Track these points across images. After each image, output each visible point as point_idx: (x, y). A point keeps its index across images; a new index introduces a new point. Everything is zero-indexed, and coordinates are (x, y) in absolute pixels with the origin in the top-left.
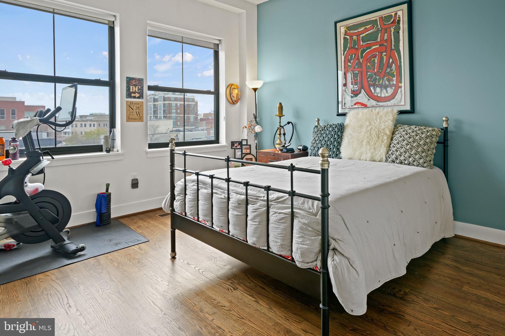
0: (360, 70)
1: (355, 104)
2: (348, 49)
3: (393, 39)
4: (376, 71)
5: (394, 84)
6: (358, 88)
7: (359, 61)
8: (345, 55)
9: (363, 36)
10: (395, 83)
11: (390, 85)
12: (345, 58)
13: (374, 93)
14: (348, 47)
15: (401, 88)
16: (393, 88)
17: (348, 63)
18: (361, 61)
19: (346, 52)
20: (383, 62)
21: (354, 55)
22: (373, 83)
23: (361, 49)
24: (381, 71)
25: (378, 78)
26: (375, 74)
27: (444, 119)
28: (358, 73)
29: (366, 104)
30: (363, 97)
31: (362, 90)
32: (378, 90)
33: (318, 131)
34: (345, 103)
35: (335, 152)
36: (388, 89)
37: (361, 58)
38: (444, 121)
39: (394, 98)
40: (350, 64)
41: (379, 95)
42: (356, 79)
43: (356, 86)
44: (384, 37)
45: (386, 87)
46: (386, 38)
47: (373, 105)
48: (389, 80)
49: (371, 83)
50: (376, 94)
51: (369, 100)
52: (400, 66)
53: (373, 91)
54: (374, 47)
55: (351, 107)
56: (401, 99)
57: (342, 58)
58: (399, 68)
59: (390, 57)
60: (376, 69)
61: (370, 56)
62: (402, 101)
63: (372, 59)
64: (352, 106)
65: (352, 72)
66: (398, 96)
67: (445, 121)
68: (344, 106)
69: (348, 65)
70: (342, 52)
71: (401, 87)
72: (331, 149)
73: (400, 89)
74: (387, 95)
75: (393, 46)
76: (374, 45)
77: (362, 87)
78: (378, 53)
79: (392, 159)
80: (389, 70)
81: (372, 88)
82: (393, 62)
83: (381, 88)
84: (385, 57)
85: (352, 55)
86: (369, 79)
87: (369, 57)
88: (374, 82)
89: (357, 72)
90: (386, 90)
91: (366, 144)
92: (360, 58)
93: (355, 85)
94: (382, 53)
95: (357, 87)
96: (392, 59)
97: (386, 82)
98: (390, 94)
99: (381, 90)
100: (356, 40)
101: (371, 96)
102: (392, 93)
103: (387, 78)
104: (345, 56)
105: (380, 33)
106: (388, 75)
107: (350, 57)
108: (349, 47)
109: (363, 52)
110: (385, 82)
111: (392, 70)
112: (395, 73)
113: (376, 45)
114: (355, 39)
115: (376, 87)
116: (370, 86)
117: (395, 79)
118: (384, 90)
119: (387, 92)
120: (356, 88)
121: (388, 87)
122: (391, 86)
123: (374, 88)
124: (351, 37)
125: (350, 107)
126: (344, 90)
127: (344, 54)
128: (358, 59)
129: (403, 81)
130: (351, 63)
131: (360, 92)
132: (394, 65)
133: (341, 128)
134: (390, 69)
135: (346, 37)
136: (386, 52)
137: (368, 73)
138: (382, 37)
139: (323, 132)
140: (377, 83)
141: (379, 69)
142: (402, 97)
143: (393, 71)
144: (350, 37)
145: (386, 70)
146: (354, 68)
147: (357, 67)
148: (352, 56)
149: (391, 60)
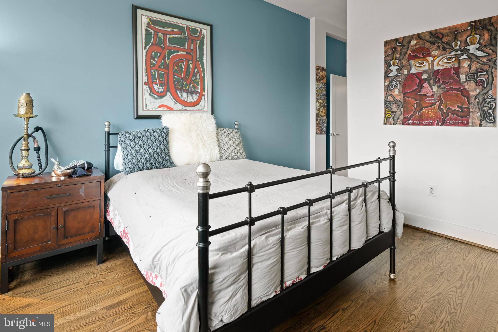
0: (166, 71)
1: (160, 107)
2: (151, 44)
3: (198, 52)
4: (183, 76)
5: (198, 92)
6: (163, 90)
7: (165, 62)
8: (147, 49)
9: (170, 37)
10: (199, 91)
11: (195, 92)
12: (147, 52)
13: (180, 97)
14: (152, 42)
15: (204, 96)
16: (198, 95)
17: (151, 60)
18: (168, 62)
19: (148, 47)
20: (190, 69)
21: (159, 54)
22: (180, 88)
23: (167, 49)
24: (187, 77)
25: (184, 83)
26: (182, 79)
28: (164, 74)
29: (172, 107)
30: (168, 100)
31: (168, 93)
32: (185, 95)
34: (146, 105)
36: (194, 95)
37: (168, 60)
39: (198, 104)
40: (153, 62)
41: (186, 100)
42: (161, 80)
43: (162, 88)
44: (190, 47)
45: (192, 93)
46: (192, 48)
47: (180, 109)
48: (195, 87)
49: (178, 87)
50: (182, 99)
51: (176, 103)
52: (204, 77)
53: (180, 95)
54: (181, 53)
55: (154, 109)
56: (204, 105)
57: (142, 53)
58: (203, 79)
59: (195, 67)
60: (183, 75)
61: (178, 60)
62: (205, 107)
63: (180, 64)
64: (156, 109)
65: (156, 71)
66: (202, 103)
67: (237, 124)
68: (146, 108)
69: (151, 62)
70: (144, 46)
71: (204, 95)
73: (203, 97)
74: (192, 101)
75: (198, 58)
76: (182, 51)
77: (168, 89)
78: (185, 60)
80: (194, 78)
81: (178, 92)
82: (197, 72)
83: (188, 94)
84: (191, 66)
85: (157, 52)
86: (176, 83)
87: (177, 61)
88: (181, 87)
89: (163, 73)
90: (192, 96)
92: (166, 58)
93: (160, 86)
94: (189, 61)
95: (163, 89)
96: (197, 69)
97: (192, 88)
98: (195, 100)
99: (187, 95)
100: (162, 38)
101: (178, 100)
102: (196, 99)
103: (192, 85)
104: (147, 51)
105: (187, 42)
106: (193, 83)
107: (153, 54)
108: (152, 43)
109: (170, 53)
110: (191, 88)
111: (197, 79)
112: (199, 82)
113: (184, 52)
114: (160, 36)
115: (183, 92)
116: (176, 89)
117: (199, 87)
118: (190, 96)
119: (193, 98)
120: (161, 90)
121: (194, 93)
122: (196, 93)
123: (181, 92)
124: (156, 33)
125: (153, 109)
126: (145, 90)
127: (145, 48)
128: (164, 59)
129: (206, 90)
130: (155, 61)
131: (166, 95)
132: (198, 74)
134: (196, 77)
135: (150, 31)
136: (192, 61)
137: (175, 77)
138: (189, 46)
140: (184, 88)
141: (186, 76)
142: (205, 104)
143: (198, 80)
144: (155, 32)
145: (192, 78)
146: (159, 67)
147: (162, 67)
148: (156, 54)
149: (196, 70)
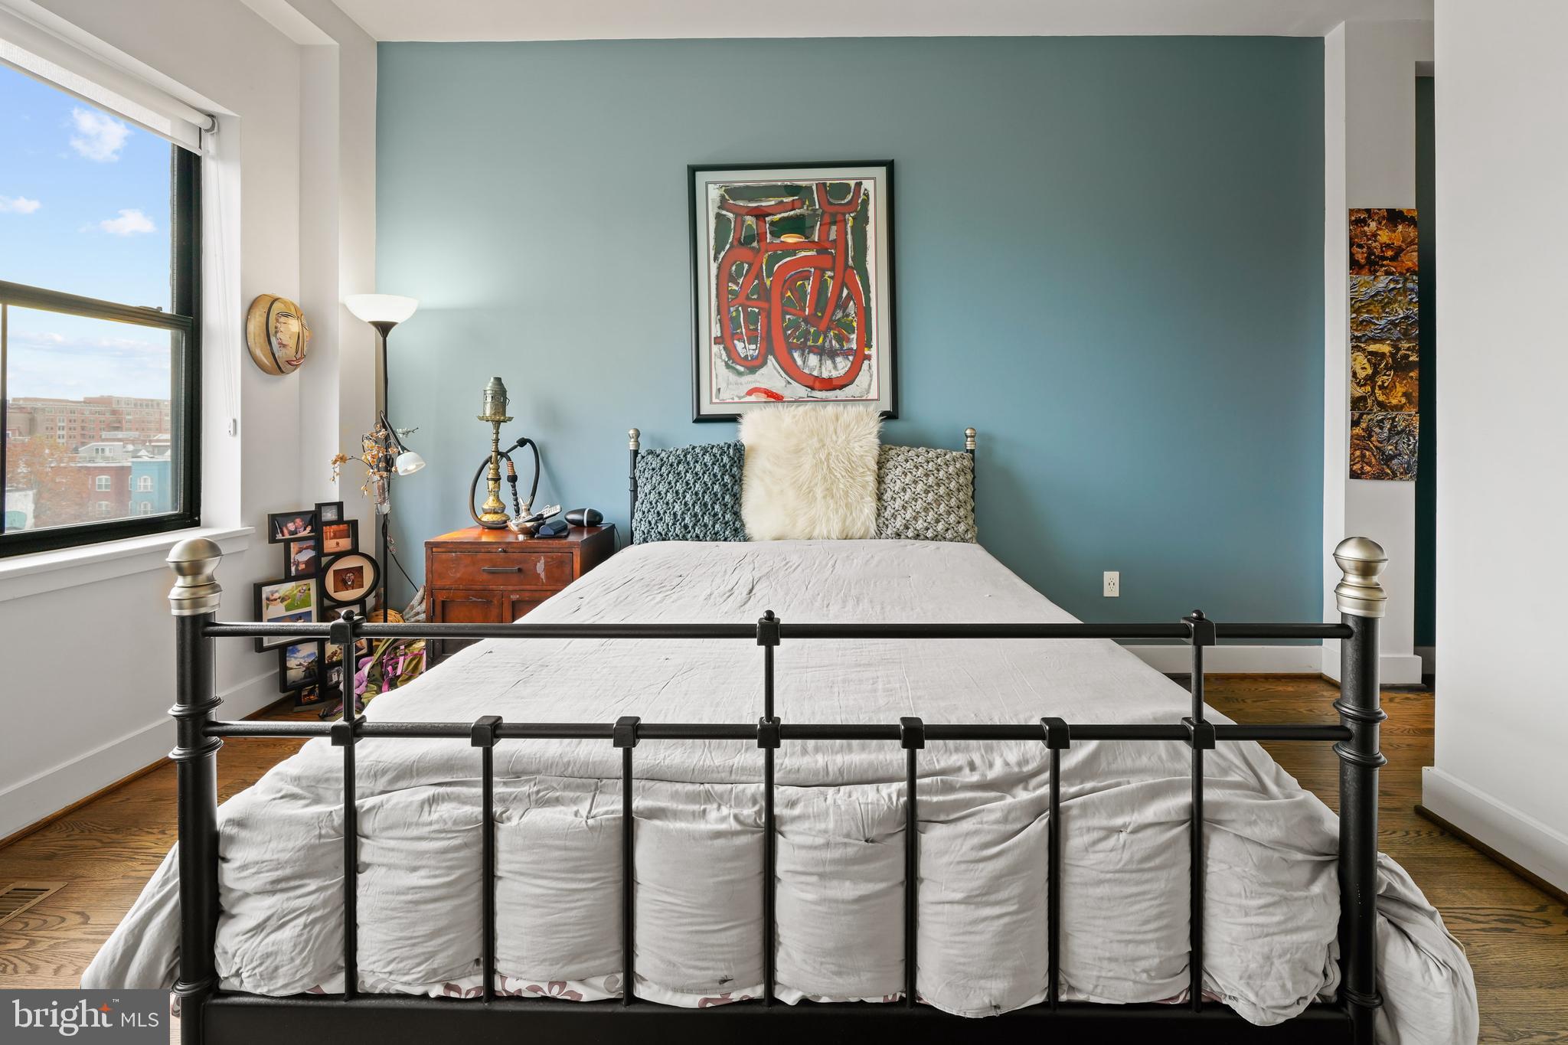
0: (764, 305)
1: (750, 393)
2: (728, 246)
3: (850, 243)
4: (807, 313)
5: (852, 349)
6: (757, 351)
7: (762, 283)
8: (720, 260)
9: (775, 220)
10: (855, 348)
11: (842, 350)
12: (719, 268)
13: (801, 367)
14: (730, 241)
15: (870, 360)
16: (851, 358)
17: (730, 284)
18: (768, 283)
19: (723, 254)
20: (827, 293)
21: (746, 266)
22: (799, 343)
23: (767, 251)
24: (820, 314)
25: (812, 330)
26: (806, 320)
27: (968, 432)
28: (759, 313)
29: (779, 392)
30: (771, 376)
31: (770, 357)
32: (813, 360)
33: (662, 466)
34: (719, 390)
35: (731, 523)
36: (839, 360)
37: (768, 277)
38: (967, 437)
39: (851, 382)
40: (735, 287)
41: (815, 373)
42: (752, 327)
43: (754, 347)
44: (828, 235)
45: (832, 354)
46: (833, 236)
47: (800, 398)
48: (840, 339)
49: (795, 341)
50: (806, 371)
51: (789, 383)
52: (868, 309)
53: (799, 362)
54: (803, 254)
55: (736, 400)
56: (870, 385)
57: (709, 270)
58: (865, 313)
59: (843, 284)
60: (807, 309)
61: (793, 273)
62: (871, 390)
63: (799, 283)
64: (740, 398)
65: (740, 308)
66: (862, 379)
67: (971, 437)
68: (718, 397)
69: (730, 288)
70: (712, 253)
71: (869, 357)
72: (716, 515)
73: (866, 362)
74: (835, 374)
75: (850, 260)
76: (804, 249)
77: (768, 349)
78: (813, 270)
79: (895, 530)
80: (839, 315)
81: (796, 355)
82: (849, 298)
83: (821, 357)
84: (831, 283)
85: (742, 263)
86: (789, 332)
87: (790, 277)
88: (802, 340)
89: (757, 310)
90: (834, 362)
91: (825, 497)
92: (764, 275)
93: (749, 344)
94: (823, 271)
95: (756, 349)
96: (847, 289)
97: (834, 342)
98: (842, 372)
99: (820, 360)
100: (755, 227)
101: (792, 372)
102: (847, 369)
103: (835, 334)
104: (720, 265)
105: (819, 223)
106: (837, 326)
107: (734, 268)
108: (732, 243)
109: (774, 259)
110: (831, 342)
111: (848, 316)
112: (855, 324)
113: (810, 250)
114: (749, 223)
115: (808, 354)
116: (791, 348)
117: (854, 336)
118: (829, 363)
119: (835, 367)
120: (751, 352)
121: (838, 355)
122: (846, 354)
123: (803, 354)
124: (739, 218)
125: (733, 399)
126: (715, 355)
127: (716, 258)
128: (759, 276)
129: (874, 343)
130: (737, 284)
131: (764, 363)
132: (852, 303)
133: (738, 455)
134: (843, 312)
135: (725, 215)
136: (832, 269)
137: (788, 317)
138: (825, 233)
139: (681, 468)
140: (810, 343)
141: (816, 310)
142: (871, 380)
143: (850, 318)
144: (737, 215)
145: (833, 314)
146: (748, 298)
147: (755, 297)
148: (740, 268)
149: (845, 292)
